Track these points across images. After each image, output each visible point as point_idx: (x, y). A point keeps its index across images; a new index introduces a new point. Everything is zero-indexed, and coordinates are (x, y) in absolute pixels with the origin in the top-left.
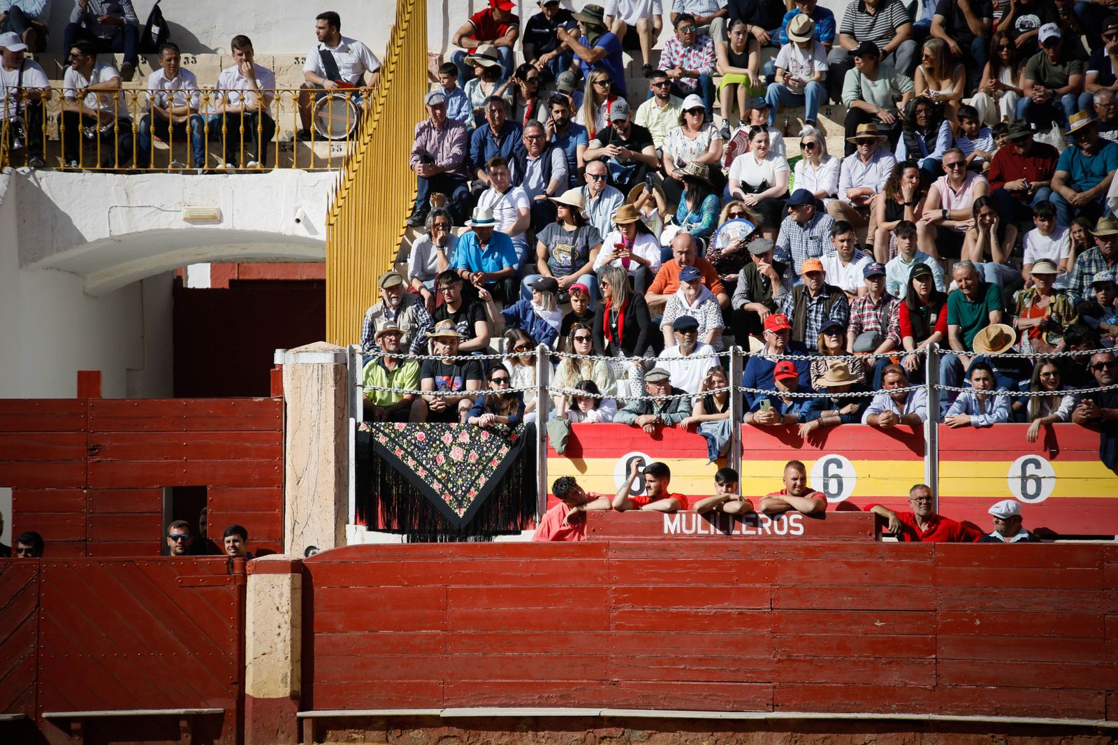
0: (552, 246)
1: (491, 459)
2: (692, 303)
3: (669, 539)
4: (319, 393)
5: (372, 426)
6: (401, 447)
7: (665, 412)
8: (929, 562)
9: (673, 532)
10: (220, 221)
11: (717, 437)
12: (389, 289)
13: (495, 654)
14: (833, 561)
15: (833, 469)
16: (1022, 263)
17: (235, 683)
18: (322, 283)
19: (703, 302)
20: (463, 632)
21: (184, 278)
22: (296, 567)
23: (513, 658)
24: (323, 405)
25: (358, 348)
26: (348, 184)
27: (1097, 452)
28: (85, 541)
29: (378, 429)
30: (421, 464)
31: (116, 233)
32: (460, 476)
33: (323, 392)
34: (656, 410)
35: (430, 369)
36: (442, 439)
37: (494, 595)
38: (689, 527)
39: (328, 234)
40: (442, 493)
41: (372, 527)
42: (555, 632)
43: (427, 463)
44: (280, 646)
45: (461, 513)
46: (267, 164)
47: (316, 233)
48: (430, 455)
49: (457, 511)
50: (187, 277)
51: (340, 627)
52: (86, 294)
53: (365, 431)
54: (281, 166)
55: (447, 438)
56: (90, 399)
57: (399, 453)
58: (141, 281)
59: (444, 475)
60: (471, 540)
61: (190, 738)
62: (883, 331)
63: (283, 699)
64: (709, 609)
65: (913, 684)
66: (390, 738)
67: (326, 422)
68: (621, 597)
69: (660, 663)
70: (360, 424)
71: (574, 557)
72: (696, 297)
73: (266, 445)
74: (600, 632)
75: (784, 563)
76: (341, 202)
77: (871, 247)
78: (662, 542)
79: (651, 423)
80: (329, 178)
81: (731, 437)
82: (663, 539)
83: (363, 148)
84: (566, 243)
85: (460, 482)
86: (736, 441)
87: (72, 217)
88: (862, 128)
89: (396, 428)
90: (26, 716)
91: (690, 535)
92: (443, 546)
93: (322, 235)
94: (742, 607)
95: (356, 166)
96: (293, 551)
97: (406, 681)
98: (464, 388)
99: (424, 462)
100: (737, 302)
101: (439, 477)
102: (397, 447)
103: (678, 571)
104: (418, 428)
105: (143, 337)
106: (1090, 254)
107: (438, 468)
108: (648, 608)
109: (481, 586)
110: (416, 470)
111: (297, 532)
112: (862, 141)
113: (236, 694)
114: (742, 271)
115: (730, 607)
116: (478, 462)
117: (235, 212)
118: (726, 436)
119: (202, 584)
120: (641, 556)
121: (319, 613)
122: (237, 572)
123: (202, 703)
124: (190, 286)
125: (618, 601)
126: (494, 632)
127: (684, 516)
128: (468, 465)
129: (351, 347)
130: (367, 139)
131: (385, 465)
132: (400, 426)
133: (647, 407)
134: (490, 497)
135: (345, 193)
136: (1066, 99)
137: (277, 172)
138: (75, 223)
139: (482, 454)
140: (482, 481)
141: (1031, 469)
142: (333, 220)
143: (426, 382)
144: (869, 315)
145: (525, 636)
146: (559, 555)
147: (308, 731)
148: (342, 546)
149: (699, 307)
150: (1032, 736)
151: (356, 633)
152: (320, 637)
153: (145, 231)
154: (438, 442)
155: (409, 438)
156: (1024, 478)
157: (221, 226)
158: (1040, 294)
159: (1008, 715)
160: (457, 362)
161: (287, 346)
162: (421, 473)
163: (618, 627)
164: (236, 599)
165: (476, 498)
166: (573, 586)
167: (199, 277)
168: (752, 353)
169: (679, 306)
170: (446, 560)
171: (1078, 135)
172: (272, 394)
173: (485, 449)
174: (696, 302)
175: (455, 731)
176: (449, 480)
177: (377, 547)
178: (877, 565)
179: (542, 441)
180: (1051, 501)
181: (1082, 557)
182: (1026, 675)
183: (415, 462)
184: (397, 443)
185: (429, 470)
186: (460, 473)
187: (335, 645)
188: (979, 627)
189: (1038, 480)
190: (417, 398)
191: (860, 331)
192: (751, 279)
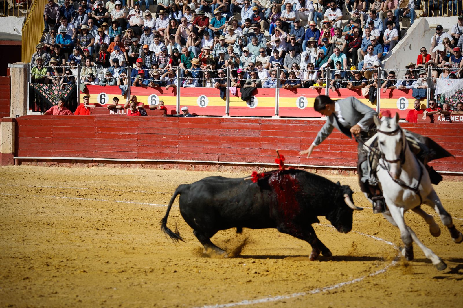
0: (81, 40)
1: (65, 94)
2: (117, 55)
4: (20, 75)
9: (112, 113)
11: (124, 89)
12: (38, 49)
13: (65, 144)
15: (153, 98)
18: (21, 46)
19: (120, 54)
20: (57, 138)
22: (13, 120)
24: (21, 78)
25: (30, 64)
26: (28, 21)
27: (219, 95)
35: (49, 70)
37: (65, 128)
38: (116, 112)
40: (52, 102)
41: (34, 110)
42: (81, 138)
44: (9, 140)
46: (6, 15)
47: (19, 33)
48: (49, 92)
51: (25, 136)
53: (32, 86)
54: (10, 16)
55: (53, 88)
57: (41, 92)
59: (52, 98)
62: (166, 63)
63: (10, 154)
64: (121, 133)
65: (172, 152)
66: (38, 165)
67: (22, 83)
69: (108, 147)
71: (86, 119)
72: (118, 53)
73: (5, 88)
74: (93, 139)
76: (26, 25)
77: (164, 41)
80: (23, 19)
81: (128, 89)
82: (110, 115)
83: (32, 12)
84: (85, 39)
85: (57, 100)
88: (161, 11)
91: (117, 114)
93: (21, 34)
94: (130, 133)
95: (30, 16)
96: (12, 116)
97: (42, 150)
99: (47, 94)
100: (130, 54)
103: (113, 123)
106: (218, 45)
107: (51, 96)
108: (105, 133)
109: (62, 126)
110: (45, 96)
111: (14, 111)
112: (161, 14)
115: (127, 133)
116: (62, 94)
118: (126, 89)
120: (104, 120)
121: (20, 132)
125: (98, 131)
126: (65, 138)
128: (59, 95)
129: (28, 64)
130: (33, 9)
131: (37, 94)
132: (41, 84)
135: (27, 23)
136: (212, 6)
137: (9, 17)
141: (203, 99)
142: (23, 30)
143: (48, 73)
144: (163, 59)
145: (73, 139)
146: (83, 119)
147: (16, 162)
148: (26, 115)
149: (119, 56)
150: (201, 165)
151: (29, 138)
152: (20, 138)
154: (51, 89)
155: (43, 88)
156: (201, 101)
159: (195, 160)
161: (11, 63)
162: (47, 97)
163: (98, 137)
166: (86, 127)
168: (134, 68)
169: (114, 55)
171: (216, 15)
172: (7, 75)
175: (55, 163)
176: (54, 99)
177: (35, 116)
178: (164, 122)
179: (78, 89)
180: (207, 107)
181: (215, 121)
182: (200, 150)
183: (45, 94)
184: (40, 89)
185: (49, 96)
186: (57, 97)
187: (24, 140)
188: (189, 138)
189: (204, 102)
190: (46, 77)
191: (160, 63)
192: (133, 48)
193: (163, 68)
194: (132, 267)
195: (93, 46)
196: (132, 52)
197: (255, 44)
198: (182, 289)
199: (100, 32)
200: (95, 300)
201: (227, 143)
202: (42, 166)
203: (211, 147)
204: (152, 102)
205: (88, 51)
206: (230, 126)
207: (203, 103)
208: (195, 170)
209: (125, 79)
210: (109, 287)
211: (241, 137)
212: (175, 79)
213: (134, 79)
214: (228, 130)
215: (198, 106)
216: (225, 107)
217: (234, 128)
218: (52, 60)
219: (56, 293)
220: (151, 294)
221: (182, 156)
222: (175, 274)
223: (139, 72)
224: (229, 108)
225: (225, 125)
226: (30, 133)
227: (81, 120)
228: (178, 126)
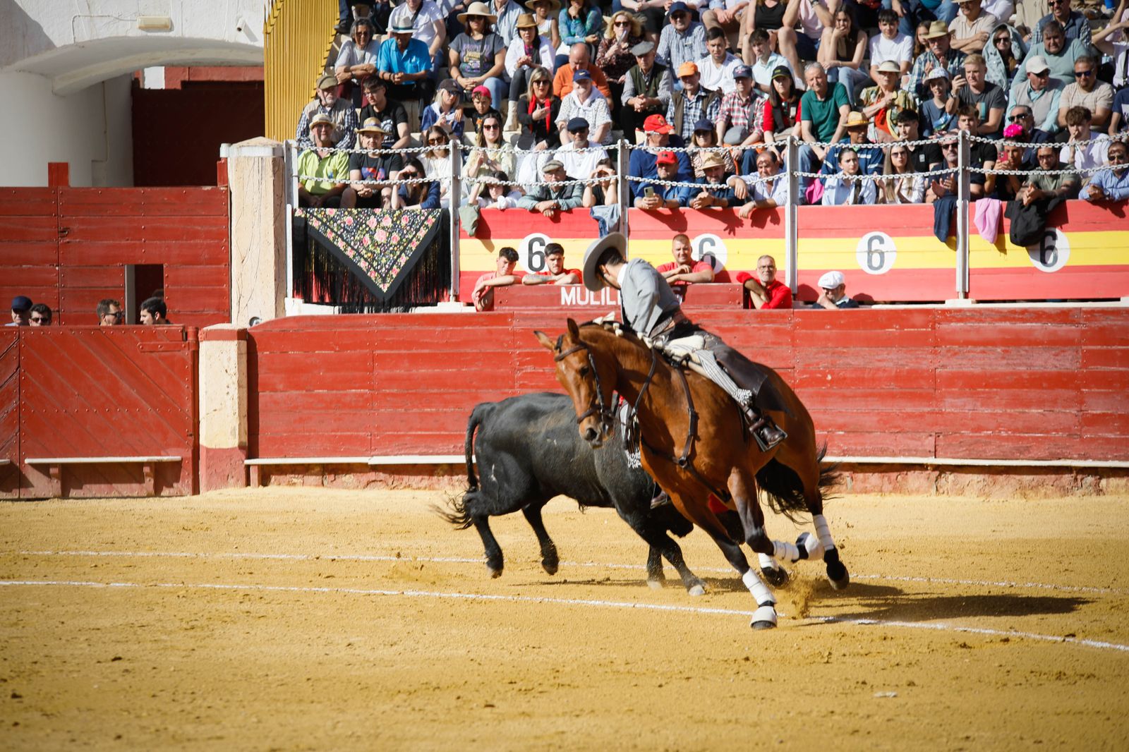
0: (463, 54)
1: (410, 241)
2: (584, 101)
3: (566, 310)
4: (260, 183)
5: (307, 212)
6: (332, 230)
7: (561, 198)
8: (788, 327)
9: (569, 304)
10: (171, 29)
11: (607, 219)
12: (325, 90)
13: (415, 410)
15: (707, 247)
16: (869, 65)
17: (191, 435)
18: (261, 84)
19: (593, 101)
20: (388, 391)
21: (141, 80)
22: (242, 335)
23: (431, 414)
24: (263, 194)
25: (294, 143)
27: (931, 229)
28: (58, 311)
29: (312, 214)
30: (350, 245)
31: (79, 40)
32: (384, 256)
33: (263, 182)
34: (554, 196)
35: (358, 162)
36: (367, 223)
37: (414, 359)
38: (583, 299)
39: (266, 41)
40: (368, 270)
41: (308, 300)
42: (467, 391)
43: (355, 244)
44: (229, 403)
45: (385, 288)
47: (255, 40)
48: (357, 237)
49: (381, 286)
50: (144, 78)
51: (281, 387)
52: (55, 94)
53: (300, 217)
55: (372, 222)
56: (60, 188)
57: (330, 236)
58: (103, 82)
59: (369, 254)
60: (393, 311)
61: (152, 482)
62: (750, 127)
63: (233, 449)
66: (325, 482)
67: (266, 208)
68: (524, 360)
70: (296, 210)
71: (483, 325)
72: (588, 96)
73: (214, 229)
74: (506, 390)
76: (276, 13)
77: (740, 51)
78: (560, 312)
79: (550, 209)
81: (619, 220)
82: (561, 310)
84: (476, 50)
85: (384, 261)
86: (624, 224)
87: (42, 25)
89: (327, 213)
90: (11, 462)
91: (584, 306)
92: (369, 317)
93: (260, 42)
96: (239, 321)
97: (339, 434)
98: (387, 178)
99: (352, 244)
101: (366, 256)
102: (329, 230)
104: (346, 213)
105: (105, 132)
106: (926, 56)
107: (364, 248)
108: (547, 369)
109: (404, 351)
110: (345, 250)
111: (243, 305)
113: (191, 444)
114: (628, 73)
116: (399, 244)
117: (184, 22)
118: (615, 219)
119: (161, 349)
120: (542, 325)
121: (263, 374)
122: (191, 339)
123: (162, 452)
124: (147, 87)
125: (522, 364)
126: (414, 391)
127: (579, 289)
128: (391, 246)
129: (287, 144)
131: (317, 244)
132: (331, 212)
133: (545, 194)
134: (409, 274)
135: (280, 5)
138: (45, 30)
139: (403, 235)
140: (403, 260)
141: (876, 243)
142: (269, 29)
143: (354, 174)
144: (739, 111)
145: (441, 394)
146: (470, 324)
147: (254, 476)
148: (281, 316)
149: (590, 105)
150: (874, 473)
151: (294, 393)
152: (263, 396)
153: (105, 39)
154: (364, 226)
155: (339, 222)
156: (870, 252)
157: (171, 34)
158: (884, 90)
159: (853, 455)
160: (381, 155)
161: (232, 141)
162: (350, 253)
163: (522, 386)
164: (190, 362)
165: (398, 275)
166: (483, 350)
167: (155, 79)
168: (637, 146)
169: (573, 105)
170: (371, 329)
172: (218, 183)
173: (405, 232)
174: (588, 101)
175: (382, 476)
176: (374, 259)
177: (313, 318)
178: (744, 330)
179: (455, 224)
180: (892, 271)
181: (918, 319)
182: (870, 421)
183: (344, 243)
184: (328, 227)
185: (357, 250)
186: (383, 253)
187: (276, 402)
188: (832, 381)
189: (882, 254)
190: (346, 186)
192: (636, 79)
193: (739, 144)
195: (501, 75)
196: (635, 93)
197: (1053, 49)
199: (524, 29)
201: (961, 395)
202: (338, 487)
203: (909, 409)
205: (487, 93)
206: (973, 336)
207: (876, 260)
208: (854, 491)
209: (607, 184)
211: (1012, 374)
212: (780, 179)
214: (965, 349)
215: (861, 272)
216: (953, 271)
217: (986, 343)
223: (660, 159)
224: (967, 273)
225: (954, 331)
226: (296, 376)
227: (466, 328)
228: (793, 339)
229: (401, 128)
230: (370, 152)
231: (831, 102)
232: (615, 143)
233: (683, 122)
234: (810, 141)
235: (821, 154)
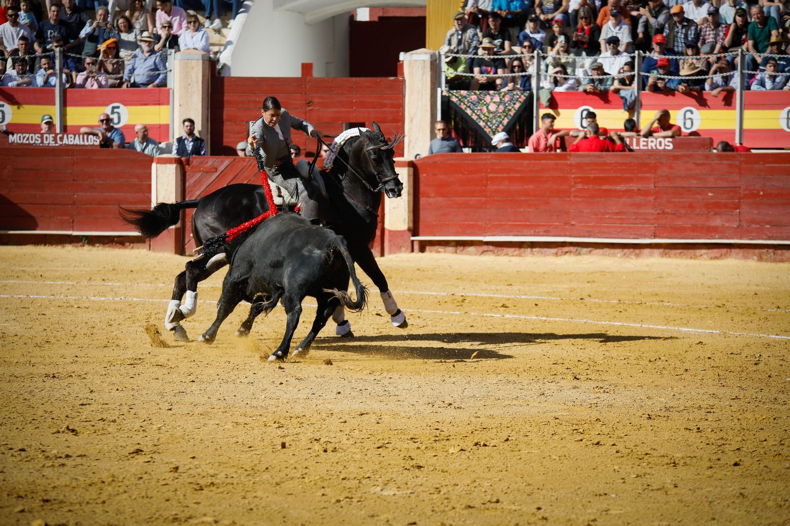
1: (510, 110)
2: (616, 28)
4: (423, 76)
6: (465, 104)
8: (737, 163)
11: (628, 98)
12: (458, 21)
14: (687, 162)
15: (688, 115)
18: (424, 18)
19: (621, 28)
20: (495, 198)
22: (410, 164)
23: (521, 212)
24: (425, 82)
29: (452, 94)
30: (474, 112)
32: (494, 119)
33: (425, 75)
35: (479, 63)
36: (485, 99)
37: (510, 179)
40: (485, 127)
42: (542, 199)
44: (403, 204)
48: (479, 108)
50: (356, 15)
51: (432, 195)
52: (306, 24)
53: (446, 95)
55: (488, 99)
56: (308, 78)
57: (463, 107)
58: (334, 17)
59: (486, 118)
62: (716, 43)
63: (404, 231)
64: (622, 187)
65: (727, 225)
66: (458, 251)
67: (426, 90)
68: (577, 181)
69: (596, 215)
71: (553, 160)
72: (618, 25)
73: (395, 102)
74: (566, 199)
75: (662, 164)
81: (635, 99)
85: (494, 121)
86: (638, 100)
94: (640, 186)
96: (408, 156)
97: (466, 223)
98: (497, 73)
99: (476, 111)
101: (483, 119)
102: (462, 104)
103: (607, 167)
105: (334, 46)
107: (483, 114)
108: (590, 187)
109: (505, 175)
110: (472, 115)
111: (411, 147)
115: (634, 187)
116: (504, 111)
118: (633, 98)
120: (588, 160)
121: (422, 187)
124: (358, 20)
125: (575, 183)
126: (511, 199)
128: (499, 113)
131: (456, 112)
139: (505, 107)
140: (506, 122)
143: (476, 70)
144: (709, 34)
145: (527, 200)
146: (545, 159)
147: (416, 247)
149: (619, 30)
151: (440, 199)
152: (423, 200)
154: (483, 101)
155: (468, 98)
159: (776, 240)
160: (493, 59)
161: (407, 50)
162: (474, 117)
163: (575, 196)
166: (552, 175)
167: (363, 15)
168: (648, 54)
169: (610, 30)
170: (486, 162)
172: (398, 76)
173: (507, 105)
175: (491, 248)
176: (488, 121)
178: (710, 164)
179: (537, 100)
182: (786, 219)
183: (471, 111)
184: (462, 101)
185: (478, 115)
186: (494, 117)
187: (430, 204)
188: (762, 196)
191: (704, 43)
193: (710, 53)
194: (647, 454)
195: (565, 12)
198: (751, 499)
200: (574, 516)
202: (465, 254)
204: (685, 124)
208: (775, 261)
210: (602, 492)
212: (734, 75)
213: (647, 77)
215: (782, 130)
218: (486, 42)
219: (498, 501)
220: (686, 509)
221: (747, 231)
222: (736, 468)
223: (659, 63)
226: (441, 189)
227: (543, 162)
228: (740, 170)
229: (507, 43)
230: (486, 57)
231: (767, 28)
232: (634, 52)
233: (674, 41)
234: (753, 53)
235: (759, 60)
